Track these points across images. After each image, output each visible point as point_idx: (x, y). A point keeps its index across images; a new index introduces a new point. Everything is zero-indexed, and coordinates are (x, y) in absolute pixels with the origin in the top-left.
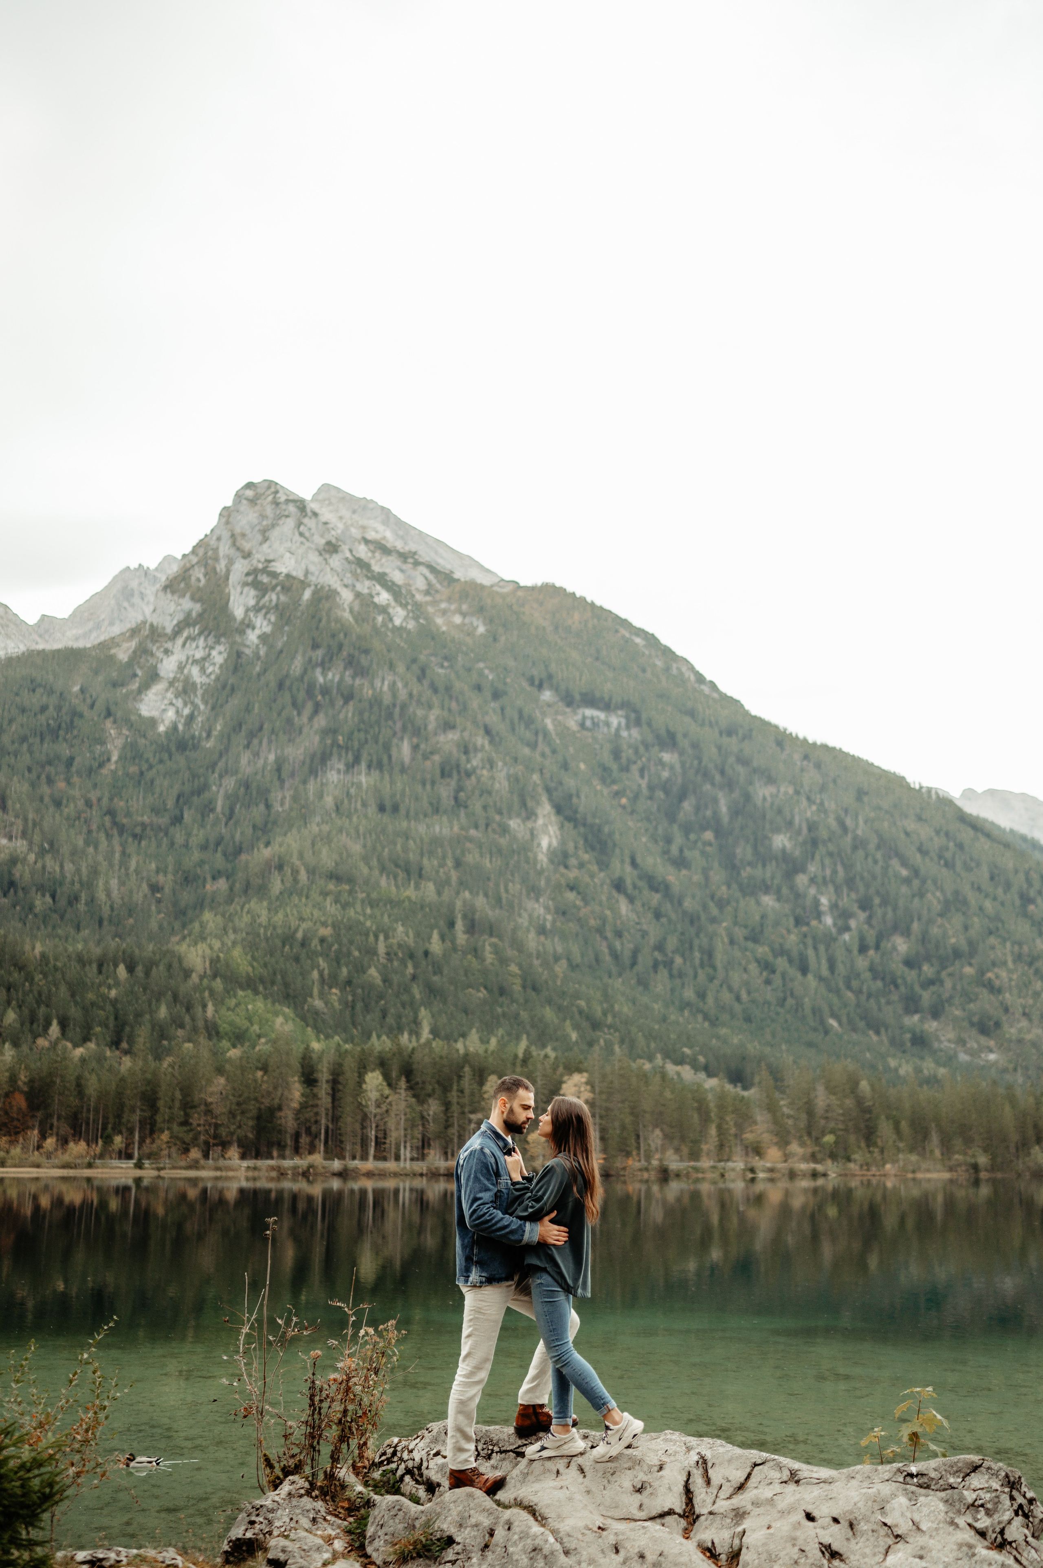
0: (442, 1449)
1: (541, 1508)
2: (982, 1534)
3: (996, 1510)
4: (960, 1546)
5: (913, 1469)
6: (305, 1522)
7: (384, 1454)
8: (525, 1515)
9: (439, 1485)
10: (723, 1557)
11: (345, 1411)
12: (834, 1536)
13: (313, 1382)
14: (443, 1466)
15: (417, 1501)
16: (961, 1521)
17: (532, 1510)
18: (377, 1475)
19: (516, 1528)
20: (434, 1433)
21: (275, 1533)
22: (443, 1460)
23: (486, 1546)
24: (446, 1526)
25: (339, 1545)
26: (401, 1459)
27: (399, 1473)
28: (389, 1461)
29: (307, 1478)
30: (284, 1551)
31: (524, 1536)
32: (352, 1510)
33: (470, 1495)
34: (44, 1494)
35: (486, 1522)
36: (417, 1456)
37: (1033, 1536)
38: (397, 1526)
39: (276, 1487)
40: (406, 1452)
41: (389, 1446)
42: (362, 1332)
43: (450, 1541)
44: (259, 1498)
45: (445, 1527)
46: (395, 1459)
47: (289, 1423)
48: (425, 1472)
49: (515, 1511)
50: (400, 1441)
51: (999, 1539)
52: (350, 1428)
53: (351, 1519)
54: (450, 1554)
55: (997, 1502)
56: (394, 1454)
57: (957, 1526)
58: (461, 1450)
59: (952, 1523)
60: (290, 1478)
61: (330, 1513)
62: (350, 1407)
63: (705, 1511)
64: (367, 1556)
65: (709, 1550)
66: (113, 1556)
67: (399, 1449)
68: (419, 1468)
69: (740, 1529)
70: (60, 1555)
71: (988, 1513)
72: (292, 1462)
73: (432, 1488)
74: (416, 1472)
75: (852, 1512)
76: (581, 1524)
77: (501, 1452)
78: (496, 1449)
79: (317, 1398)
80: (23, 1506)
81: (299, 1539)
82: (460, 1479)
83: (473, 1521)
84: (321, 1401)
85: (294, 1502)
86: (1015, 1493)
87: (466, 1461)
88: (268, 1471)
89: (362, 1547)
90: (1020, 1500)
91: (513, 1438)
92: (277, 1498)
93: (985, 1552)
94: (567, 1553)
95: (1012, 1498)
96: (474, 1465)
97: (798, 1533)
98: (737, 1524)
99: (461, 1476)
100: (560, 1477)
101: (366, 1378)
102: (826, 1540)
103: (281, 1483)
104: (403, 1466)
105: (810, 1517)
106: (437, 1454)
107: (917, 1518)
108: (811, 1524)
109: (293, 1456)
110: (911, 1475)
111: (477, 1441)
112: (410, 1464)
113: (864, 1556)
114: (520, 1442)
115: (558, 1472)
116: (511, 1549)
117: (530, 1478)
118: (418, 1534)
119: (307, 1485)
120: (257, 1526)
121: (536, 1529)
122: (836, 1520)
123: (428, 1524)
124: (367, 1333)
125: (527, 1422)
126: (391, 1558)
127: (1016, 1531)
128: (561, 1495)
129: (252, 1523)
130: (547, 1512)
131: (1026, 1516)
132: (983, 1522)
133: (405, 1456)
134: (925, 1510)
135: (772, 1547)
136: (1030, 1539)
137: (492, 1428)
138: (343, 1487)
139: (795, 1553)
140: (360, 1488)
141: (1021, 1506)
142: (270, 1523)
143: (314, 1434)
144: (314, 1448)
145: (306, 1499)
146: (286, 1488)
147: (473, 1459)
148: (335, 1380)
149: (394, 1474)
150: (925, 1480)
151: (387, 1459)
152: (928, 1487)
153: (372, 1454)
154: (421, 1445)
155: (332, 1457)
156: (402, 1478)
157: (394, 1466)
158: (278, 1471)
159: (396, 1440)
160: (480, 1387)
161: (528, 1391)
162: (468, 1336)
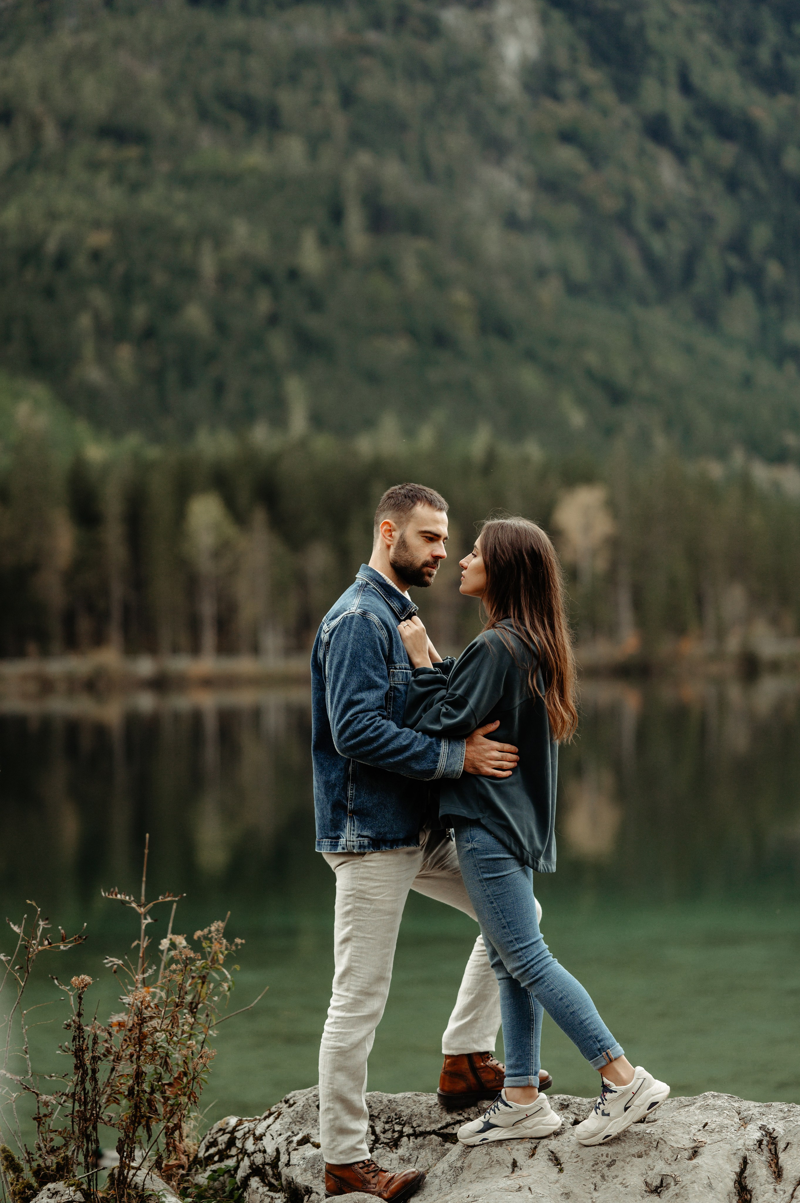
0: (313, 1132)
7: (214, 1143)
9: (309, 1191)
11: (139, 1075)
13: (80, 1028)
14: (316, 1159)
18: (202, 1178)
20: (298, 1107)
22: (313, 1151)
26: (243, 1152)
27: (241, 1174)
28: (223, 1155)
29: (78, 1187)
36: (269, 1145)
39: (26, 1200)
40: (251, 1140)
41: (222, 1131)
42: (165, 944)
46: (234, 1151)
47: (44, 1097)
48: (285, 1171)
50: (240, 1123)
52: (150, 1102)
56: (231, 1143)
58: (344, 1131)
60: (50, 1186)
62: (148, 1068)
67: (239, 1134)
68: (275, 1163)
72: (51, 1161)
73: (296, 1196)
74: (269, 1172)
77: (416, 1135)
78: (407, 1130)
79: (88, 1056)
82: (344, 1179)
84: (95, 1059)
87: (354, 1149)
88: (11, 1176)
91: (436, 1112)
96: (369, 1156)
99: (346, 1174)
100: (518, 1172)
101: (174, 1021)
103: (34, 1195)
104: (246, 1162)
106: (305, 1140)
109: (53, 1151)
111: (372, 1118)
112: (259, 1159)
114: (448, 1118)
115: (514, 1164)
117: (466, 1175)
124: (173, 946)
125: (461, 1085)
133: (250, 1146)
137: (400, 1095)
143: (87, 1115)
144: (88, 1138)
147: (365, 1147)
148: (120, 1025)
149: (233, 1176)
151: (219, 1152)
153: (192, 1142)
154: (277, 1126)
156: (246, 1181)
157: (231, 1163)
158: (28, 1175)
159: (233, 1121)
160: (372, 1025)
161: (459, 1031)
162: (346, 940)
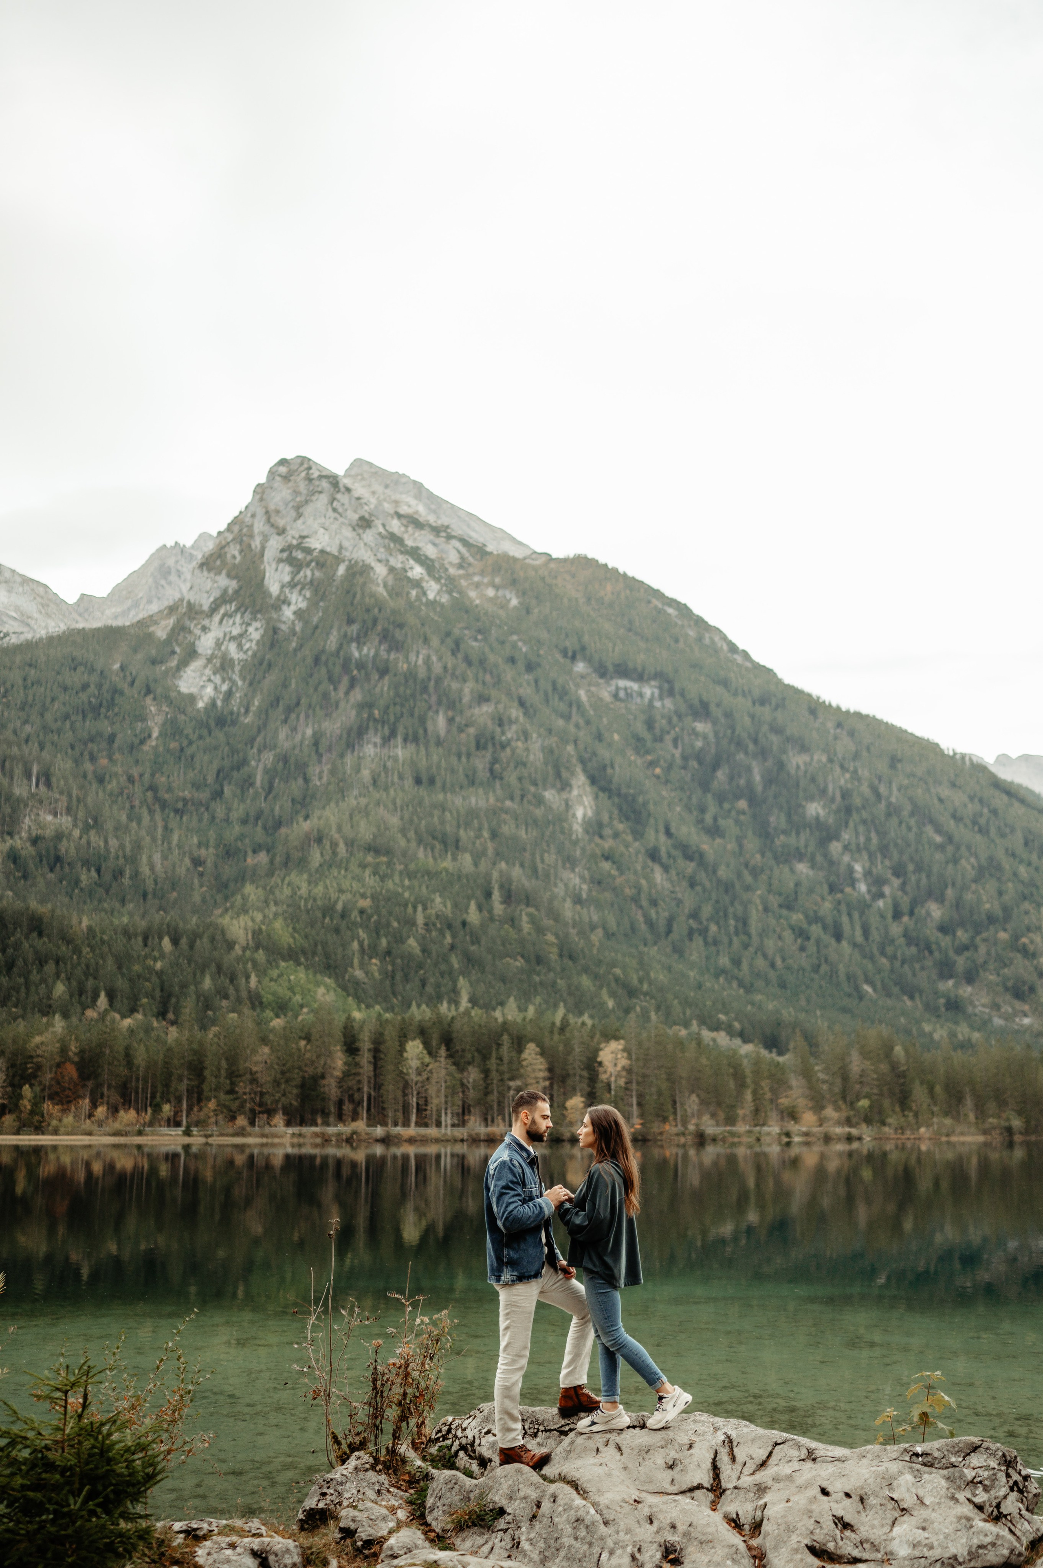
0: (493, 1427)
1: (583, 1483)
2: (980, 1508)
3: (992, 1486)
4: (959, 1518)
5: (919, 1450)
6: (371, 1494)
7: (440, 1431)
8: (568, 1489)
9: (490, 1460)
10: (747, 1527)
11: (405, 1395)
12: (847, 1509)
13: (376, 1368)
15: (470, 1474)
16: (961, 1496)
17: (574, 1485)
18: (434, 1450)
19: (561, 1501)
20: (485, 1413)
21: (345, 1504)
22: (493, 1438)
23: (534, 1517)
24: (498, 1498)
25: (402, 1514)
26: (455, 1436)
27: (454, 1449)
28: (445, 1438)
29: (371, 1454)
30: (354, 1521)
31: (568, 1507)
32: (412, 1482)
33: (519, 1471)
34: (147, 1474)
35: (534, 1495)
36: (470, 1433)
37: (1027, 1510)
38: (454, 1498)
39: (343, 1462)
40: (460, 1431)
41: (445, 1424)
42: (418, 1321)
43: (502, 1512)
44: (328, 1472)
45: (496, 1499)
46: (450, 1436)
47: (354, 1404)
48: (478, 1449)
49: (559, 1485)
50: (454, 1420)
51: (995, 1513)
52: (409, 1409)
53: (412, 1491)
54: (501, 1524)
55: (994, 1479)
56: (449, 1431)
57: (957, 1500)
58: (509, 1430)
59: (953, 1498)
60: (356, 1453)
61: (393, 1486)
62: (409, 1391)
63: (730, 1486)
64: (427, 1524)
65: (734, 1521)
66: (205, 1526)
67: (453, 1427)
68: (472, 1444)
69: (762, 1502)
70: (159, 1525)
71: (986, 1489)
72: (357, 1440)
73: (484, 1463)
74: (469, 1448)
75: (862, 1488)
76: (618, 1498)
77: (546, 1431)
78: (541, 1428)
79: (379, 1383)
80: (129, 1484)
81: (367, 1510)
82: (509, 1456)
83: (522, 1494)
84: (383, 1385)
85: (361, 1475)
86: (1011, 1471)
87: (514, 1439)
88: (336, 1447)
89: (423, 1516)
90: (1016, 1477)
91: (557, 1418)
92: (345, 1472)
93: (981, 1524)
94: (606, 1523)
95: (1008, 1476)
96: (522, 1442)
97: (814, 1507)
98: (760, 1498)
99: (510, 1452)
100: (600, 1455)
101: (423, 1364)
102: (839, 1513)
103: (348, 1458)
104: (457, 1443)
105: (825, 1492)
107: (921, 1494)
108: (825, 1498)
109: (358, 1434)
110: (917, 1455)
111: (523, 1420)
112: (464, 1441)
113: (873, 1527)
114: (563, 1422)
115: (598, 1450)
116: (556, 1520)
117: (572, 1455)
118: (473, 1505)
119: (371, 1460)
120: (328, 1498)
121: (578, 1501)
122: (848, 1495)
123: (482, 1496)
124: (422, 1321)
125: (570, 1404)
126: (450, 1526)
127: (1011, 1505)
128: (600, 1471)
129: (324, 1494)
130: (588, 1487)
131: (1021, 1491)
132: (981, 1497)
133: (459, 1433)
134: (929, 1487)
135: (790, 1518)
136: (1024, 1512)
137: (537, 1409)
138: (404, 1461)
139: (811, 1524)
140: (419, 1463)
141: (1016, 1483)
142: (340, 1494)
143: (377, 1414)
144: (377, 1427)
145: (371, 1473)
146: (352, 1462)
147: (520, 1437)
148: (394, 1364)
149: (450, 1450)
150: (929, 1459)
151: (443, 1436)
152: (932, 1466)
153: (429, 1431)
154: (474, 1424)
155: (394, 1435)
156: (456, 1454)
157: (449, 1442)
158: (344, 1447)
159: (450, 1419)
160: (522, 1373)
161: (568, 1374)
162: (507, 1328)
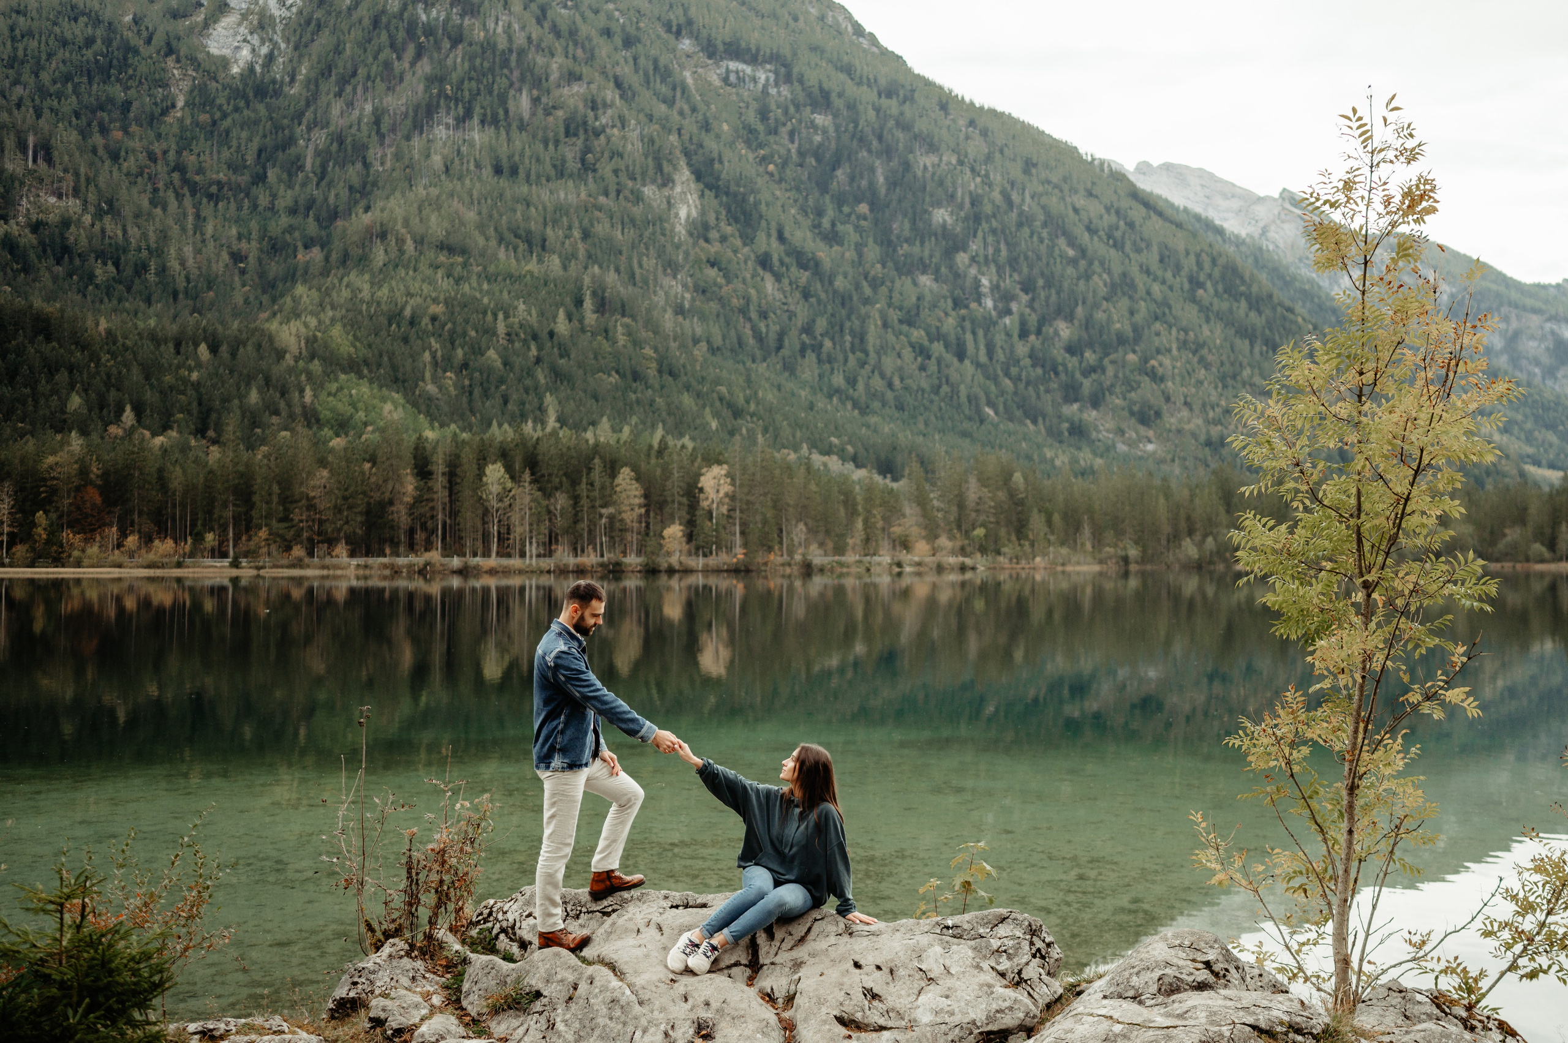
1: (621, 965)
2: (1003, 975)
3: (1016, 954)
4: (981, 986)
5: (950, 923)
6: (405, 981)
7: (481, 914)
8: (606, 972)
9: (530, 943)
10: (780, 1001)
11: (441, 882)
12: (875, 981)
13: (411, 856)
14: (535, 926)
15: (509, 958)
16: (985, 965)
17: (612, 967)
18: (474, 932)
19: (597, 983)
20: (527, 896)
21: (377, 992)
23: (571, 998)
24: (535, 982)
25: (436, 1000)
26: (496, 919)
27: (495, 932)
28: (486, 921)
29: (407, 941)
30: (384, 1010)
31: (604, 989)
32: (449, 966)
33: (557, 955)
34: (154, 983)
35: (571, 978)
36: (511, 917)
37: (1049, 974)
38: (490, 983)
39: (378, 949)
40: (501, 914)
41: (486, 907)
42: (458, 806)
43: (538, 995)
44: (361, 961)
45: (533, 982)
46: (491, 919)
47: (389, 892)
48: (518, 932)
49: (597, 967)
50: (495, 903)
51: (1017, 978)
52: (447, 894)
53: (449, 976)
54: (537, 1006)
55: (1018, 947)
56: (490, 914)
57: (981, 969)
58: (550, 915)
59: (978, 967)
60: (391, 940)
61: (429, 971)
62: (446, 878)
63: (767, 961)
64: (462, 1009)
65: (768, 995)
66: (222, 1026)
67: (494, 910)
68: (513, 927)
69: (796, 977)
70: (172, 1027)
71: (1010, 957)
72: (392, 926)
73: (524, 945)
74: (509, 931)
75: (892, 960)
76: (655, 978)
77: (588, 912)
78: (583, 910)
79: (414, 870)
80: (135, 993)
81: (399, 997)
82: (549, 940)
83: (559, 977)
84: (418, 872)
85: (395, 963)
86: (1035, 939)
87: (555, 923)
88: (370, 934)
89: (458, 1000)
90: (1039, 944)
92: (378, 960)
93: (1001, 990)
94: (641, 1003)
95: (1032, 943)
96: (562, 926)
97: (845, 980)
98: (795, 972)
99: (550, 937)
100: (640, 936)
101: (462, 850)
102: (868, 985)
103: (382, 945)
104: (498, 926)
105: (857, 965)
106: (530, 915)
107: (948, 964)
108: (858, 971)
109: (394, 921)
110: (948, 928)
111: (565, 903)
112: (505, 924)
113: (900, 997)
115: (638, 931)
116: (592, 1001)
117: (613, 936)
118: (509, 990)
119: (407, 947)
120: (360, 987)
121: (615, 983)
122: (879, 968)
123: (518, 980)
124: (463, 805)
125: (601, 886)
126: (485, 1010)
127: (1033, 970)
128: (639, 952)
129: (355, 984)
130: (625, 968)
131: (1043, 957)
132: (1005, 964)
133: (500, 917)
134: (956, 957)
135: (822, 991)
136: (1044, 977)
138: (441, 945)
139: (841, 996)
140: (457, 947)
141: (1039, 950)
142: (372, 983)
143: (413, 901)
144: (413, 914)
145: (406, 960)
146: (386, 950)
147: (561, 921)
148: (431, 851)
149: (491, 932)
150: (959, 931)
151: (484, 919)
152: (961, 937)
153: (470, 911)
154: (515, 907)
155: (430, 922)
156: (497, 937)
157: (490, 925)
158: (379, 935)
159: (492, 902)
160: (565, 861)
161: (601, 860)
162: (552, 817)
